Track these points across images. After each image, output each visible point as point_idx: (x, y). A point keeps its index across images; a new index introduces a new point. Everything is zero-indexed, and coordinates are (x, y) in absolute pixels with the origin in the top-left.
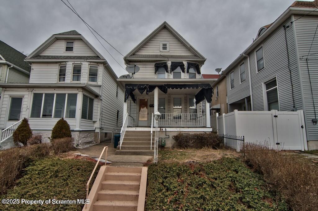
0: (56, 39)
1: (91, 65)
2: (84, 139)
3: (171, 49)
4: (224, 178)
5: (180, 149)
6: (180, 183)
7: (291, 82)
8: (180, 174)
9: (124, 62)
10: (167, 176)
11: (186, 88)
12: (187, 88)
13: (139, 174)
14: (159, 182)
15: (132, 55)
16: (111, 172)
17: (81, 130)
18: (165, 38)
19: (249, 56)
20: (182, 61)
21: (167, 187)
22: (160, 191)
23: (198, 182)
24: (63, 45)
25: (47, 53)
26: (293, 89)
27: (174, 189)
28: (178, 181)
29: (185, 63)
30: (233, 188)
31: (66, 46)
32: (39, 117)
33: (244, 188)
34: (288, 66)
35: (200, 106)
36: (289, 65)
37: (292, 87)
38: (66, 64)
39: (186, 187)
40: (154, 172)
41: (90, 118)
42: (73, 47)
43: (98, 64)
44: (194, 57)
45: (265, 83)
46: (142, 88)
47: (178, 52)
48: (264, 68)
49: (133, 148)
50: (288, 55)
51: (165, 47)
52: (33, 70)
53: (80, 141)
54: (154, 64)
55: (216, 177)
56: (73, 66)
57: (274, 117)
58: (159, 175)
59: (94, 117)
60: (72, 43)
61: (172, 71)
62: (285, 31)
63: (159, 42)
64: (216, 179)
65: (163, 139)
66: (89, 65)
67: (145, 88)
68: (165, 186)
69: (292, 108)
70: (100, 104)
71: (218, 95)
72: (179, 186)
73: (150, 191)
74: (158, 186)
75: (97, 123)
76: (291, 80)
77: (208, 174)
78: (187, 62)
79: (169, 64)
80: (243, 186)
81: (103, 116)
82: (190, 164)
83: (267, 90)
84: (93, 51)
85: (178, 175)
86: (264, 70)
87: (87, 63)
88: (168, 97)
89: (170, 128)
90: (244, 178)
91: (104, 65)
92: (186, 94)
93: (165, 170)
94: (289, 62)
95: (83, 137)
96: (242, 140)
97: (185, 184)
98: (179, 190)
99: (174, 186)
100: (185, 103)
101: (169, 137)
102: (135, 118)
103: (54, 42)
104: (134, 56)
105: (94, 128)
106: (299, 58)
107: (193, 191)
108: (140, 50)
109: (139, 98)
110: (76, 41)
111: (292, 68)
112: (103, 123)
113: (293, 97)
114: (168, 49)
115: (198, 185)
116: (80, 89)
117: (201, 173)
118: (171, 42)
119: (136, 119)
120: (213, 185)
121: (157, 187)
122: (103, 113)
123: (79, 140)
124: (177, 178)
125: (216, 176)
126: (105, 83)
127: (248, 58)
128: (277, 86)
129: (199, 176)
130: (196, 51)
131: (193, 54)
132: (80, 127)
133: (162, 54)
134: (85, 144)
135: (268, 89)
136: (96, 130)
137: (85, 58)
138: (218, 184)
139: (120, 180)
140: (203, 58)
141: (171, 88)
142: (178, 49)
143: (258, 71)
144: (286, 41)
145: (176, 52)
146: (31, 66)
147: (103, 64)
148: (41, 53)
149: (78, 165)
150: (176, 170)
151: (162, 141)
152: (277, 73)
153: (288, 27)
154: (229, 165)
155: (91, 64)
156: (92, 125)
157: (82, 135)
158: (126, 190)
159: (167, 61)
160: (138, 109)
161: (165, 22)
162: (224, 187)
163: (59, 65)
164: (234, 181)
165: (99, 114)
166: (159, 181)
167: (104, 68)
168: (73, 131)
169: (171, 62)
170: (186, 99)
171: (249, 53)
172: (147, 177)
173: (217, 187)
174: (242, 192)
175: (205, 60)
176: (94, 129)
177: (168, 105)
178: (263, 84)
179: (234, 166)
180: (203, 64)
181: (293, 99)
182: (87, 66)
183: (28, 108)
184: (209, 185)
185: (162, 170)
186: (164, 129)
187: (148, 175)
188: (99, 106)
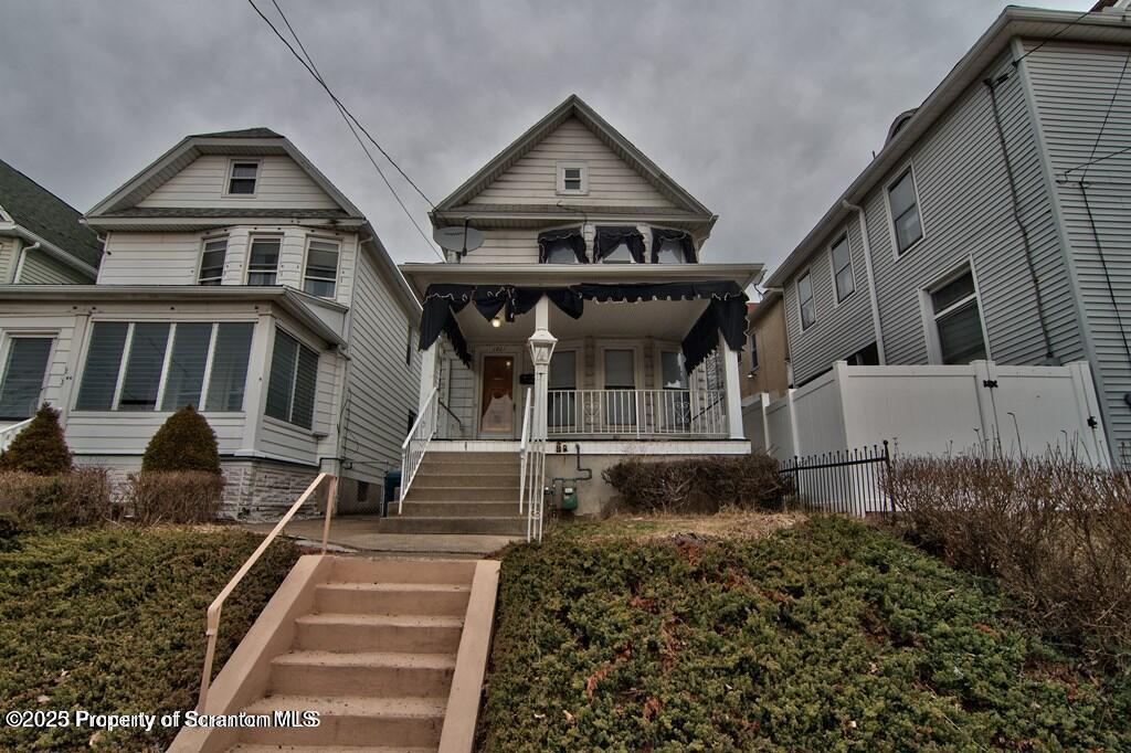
0: (198, 151)
1: (314, 239)
2: (275, 492)
3: (594, 187)
4: (833, 587)
5: (635, 513)
6: (639, 610)
7: (1031, 266)
8: (639, 578)
9: (429, 228)
10: (584, 585)
11: (651, 299)
12: (655, 298)
13: (463, 588)
14: (546, 611)
15: (458, 206)
16: (346, 582)
17: (263, 455)
18: (572, 149)
19: (863, 208)
20: (634, 224)
21: (584, 628)
22: (550, 645)
23: (721, 607)
24: (222, 173)
25: (163, 200)
26: (1038, 292)
27: (615, 636)
28: (633, 603)
29: (645, 230)
30: (879, 629)
31: (231, 177)
32: (109, 408)
33: (930, 627)
34: (1015, 214)
35: (701, 380)
36: (1016, 212)
37: (1037, 286)
38: (228, 235)
39: (669, 625)
40: (525, 571)
41: (303, 418)
42: (254, 181)
43: (340, 236)
44: (675, 212)
45: (927, 290)
46: (492, 298)
47: (618, 195)
48: (922, 237)
49: (452, 509)
50: (1011, 175)
51: (573, 180)
52: (111, 257)
53: (256, 500)
54: (535, 235)
55: (799, 584)
56: (252, 241)
57: (985, 386)
58: (547, 584)
59: (316, 417)
60: (252, 170)
61: (599, 257)
62: (993, 96)
63: (553, 163)
64: (798, 593)
65: (567, 483)
66: (309, 240)
67: (504, 296)
68: (573, 627)
69: (1045, 358)
70: (341, 372)
71: (755, 364)
72: (639, 622)
73: (505, 650)
74: (542, 628)
75: (328, 440)
76: (1030, 260)
77: (761, 579)
78: (652, 229)
79: (589, 234)
80: (922, 617)
81: (352, 417)
82: (678, 541)
83: (935, 314)
84: (326, 193)
85: (633, 583)
86: (924, 245)
87: (302, 233)
88: (587, 347)
89: (592, 444)
90: (917, 587)
91: (360, 239)
92: (650, 337)
93: (575, 561)
94: (1016, 198)
95: (267, 484)
96: (882, 459)
97: (663, 614)
98: (637, 637)
99: (616, 625)
100: (646, 366)
101: (591, 477)
102: (467, 422)
103: (189, 165)
104: (468, 208)
105: (318, 457)
106: (1053, 179)
107: (703, 639)
108: (486, 188)
109: (481, 354)
110: (266, 159)
111: (1027, 219)
112: (350, 445)
113: (1042, 319)
114: (583, 185)
115: (722, 621)
116: (266, 307)
117: (730, 571)
118: (591, 164)
119: (472, 426)
120: (790, 618)
121: (538, 631)
122: (353, 408)
123: (251, 494)
124: (627, 594)
125: (797, 581)
126: (360, 302)
127: (862, 216)
128: (977, 294)
129: (720, 587)
130: (682, 192)
131: (671, 201)
132: (256, 446)
133: (564, 202)
134: (277, 513)
135: (942, 310)
136: (323, 467)
137: (295, 214)
138: (813, 613)
139: (378, 611)
140: (706, 213)
141: (595, 298)
142: (617, 188)
143: (900, 254)
144: (1000, 129)
145: (610, 195)
146: (103, 244)
147: (357, 236)
148: (143, 199)
149: (200, 546)
150: (621, 562)
151: (563, 490)
152: (973, 246)
153: (1004, 78)
154: (847, 541)
155: (313, 236)
156: (311, 447)
157: (268, 477)
158: (400, 650)
159: (581, 224)
160: (477, 388)
161: (574, 98)
162: (839, 621)
163: (204, 239)
164: (880, 601)
165: (336, 410)
166: (547, 606)
167: (362, 252)
168: (230, 458)
169: (597, 227)
170: (649, 356)
171: (863, 196)
172: (498, 594)
173: (808, 623)
174: (923, 641)
175: (714, 221)
176: (318, 462)
177: (587, 375)
178: (921, 293)
179: (865, 547)
180: (707, 234)
181: (1044, 326)
182: (302, 242)
183: (70, 374)
184: (770, 618)
185: (560, 564)
186: (571, 447)
187: (500, 585)
188: (339, 381)
